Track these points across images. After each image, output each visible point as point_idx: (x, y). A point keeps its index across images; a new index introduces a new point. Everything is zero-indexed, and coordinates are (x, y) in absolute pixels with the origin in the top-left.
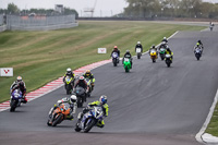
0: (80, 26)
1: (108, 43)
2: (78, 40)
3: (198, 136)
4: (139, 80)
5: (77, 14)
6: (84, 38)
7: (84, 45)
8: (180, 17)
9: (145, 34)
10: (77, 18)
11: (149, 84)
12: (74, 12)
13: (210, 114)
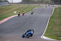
0: (9, 5)
1: (17, 10)
2: (9, 9)
3: (41, 37)
4: (25, 21)
5: (8, 2)
6: (10, 9)
7: (10, 10)
8: (37, 3)
9: (27, 8)
10: (8, 3)
11: (28, 22)
12: (8, 1)
13: (45, 31)
